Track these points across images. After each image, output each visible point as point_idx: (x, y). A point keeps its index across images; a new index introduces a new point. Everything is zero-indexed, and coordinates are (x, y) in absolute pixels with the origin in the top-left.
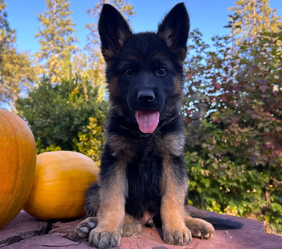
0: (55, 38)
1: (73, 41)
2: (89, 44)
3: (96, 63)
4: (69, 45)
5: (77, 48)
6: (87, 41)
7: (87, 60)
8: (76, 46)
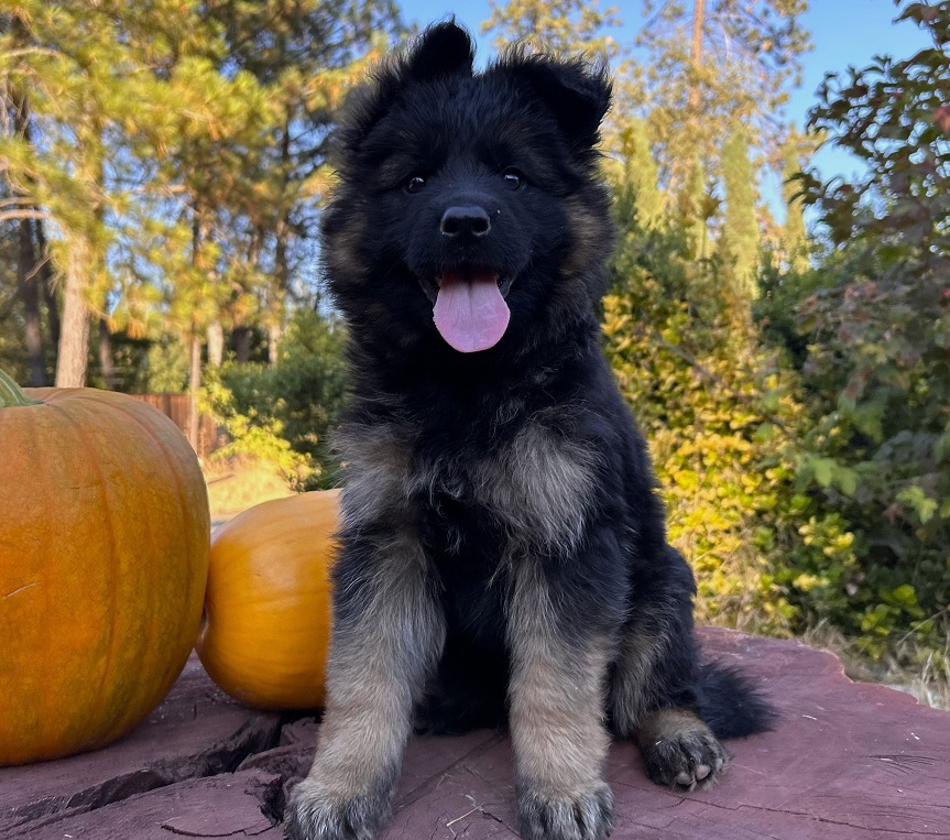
0: (540, 25)
1: (598, 23)
2: (652, 22)
3: (673, 85)
4: (587, 39)
5: (612, 45)
6: (645, 15)
7: (644, 79)
8: (609, 40)
